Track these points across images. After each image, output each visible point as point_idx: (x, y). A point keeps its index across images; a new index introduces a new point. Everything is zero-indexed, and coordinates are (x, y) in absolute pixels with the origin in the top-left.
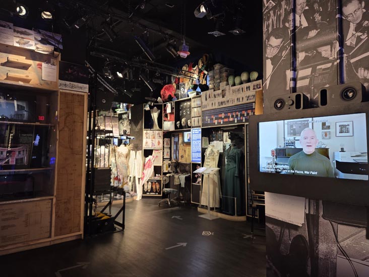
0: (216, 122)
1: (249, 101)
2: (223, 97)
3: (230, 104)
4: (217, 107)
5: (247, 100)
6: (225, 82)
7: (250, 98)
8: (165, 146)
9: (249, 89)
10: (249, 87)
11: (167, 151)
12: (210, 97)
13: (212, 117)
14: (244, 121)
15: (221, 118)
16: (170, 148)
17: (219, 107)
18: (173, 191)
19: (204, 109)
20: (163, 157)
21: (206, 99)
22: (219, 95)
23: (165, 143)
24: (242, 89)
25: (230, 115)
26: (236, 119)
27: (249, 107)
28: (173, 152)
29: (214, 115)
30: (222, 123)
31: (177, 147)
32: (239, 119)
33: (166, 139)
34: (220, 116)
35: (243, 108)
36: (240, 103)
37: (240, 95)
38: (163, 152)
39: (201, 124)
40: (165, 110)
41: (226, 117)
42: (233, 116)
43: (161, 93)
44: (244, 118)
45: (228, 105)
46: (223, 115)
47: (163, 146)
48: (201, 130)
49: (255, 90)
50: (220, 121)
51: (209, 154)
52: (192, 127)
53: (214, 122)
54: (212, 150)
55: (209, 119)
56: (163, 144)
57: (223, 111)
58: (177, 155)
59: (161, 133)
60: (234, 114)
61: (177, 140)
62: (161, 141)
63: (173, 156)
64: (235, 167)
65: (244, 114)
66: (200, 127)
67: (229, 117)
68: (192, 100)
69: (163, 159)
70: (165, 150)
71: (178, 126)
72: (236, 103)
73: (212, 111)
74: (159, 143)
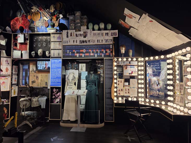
0: (78, 55)
1: (107, 43)
2: (85, 37)
3: (91, 43)
4: (78, 43)
5: (106, 42)
6: (86, 27)
7: (108, 41)
8: (14, 73)
9: (108, 35)
10: (108, 33)
11: (15, 77)
12: (71, 35)
13: (74, 51)
14: (103, 56)
15: (83, 53)
16: (18, 75)
17: (81, 44)
18: (34, 113)
19: (65, 44)
20: (12, 83)
21: (67, 36)
22: (81, 35)
23: (14, 70)
24: (102, 34)
25: (91, 52)
26: (96, 55)
27: (107, 47)
28: (21, 78)
29: (76, 50)
30: (83, 56)
31: (26, 74)
32: (99, 54)
33: (14, 67)
34: (81, 51)
35: (102, 47)
36: (100, 43)
37: (100, 38)
38: (12, 78)
39: (61, 55)
40: (16, 39)
41: (86, 52)
42: (93, 52)
43: (11, 23)
44: (103, 54)
45: (89, 44)
46: (84, 51)
47: (12, 73)
48: (61, 60)
49: (112, 36)
50: (81, 54)
51: (72, 80)
52: (52, 58)
53: (76, 55)
54: (73, 76)
55: (70, 53)
56: (12, 70)
57: (85, 48)
58: (27, 80)
59: (10, 60)
60: (94, 51)
61: (27, 68)
62: (10, 68)
63: (22, 82)
64: (96, 88)
65: (103, 52)
66: (61, 57)
67: (90, 53)
68: (52, 35)
69: (12, 84)
70: (13, 76)
71: (34, 55)
72: (96, 43)
73: (74, 47)
74: (7, 70)
